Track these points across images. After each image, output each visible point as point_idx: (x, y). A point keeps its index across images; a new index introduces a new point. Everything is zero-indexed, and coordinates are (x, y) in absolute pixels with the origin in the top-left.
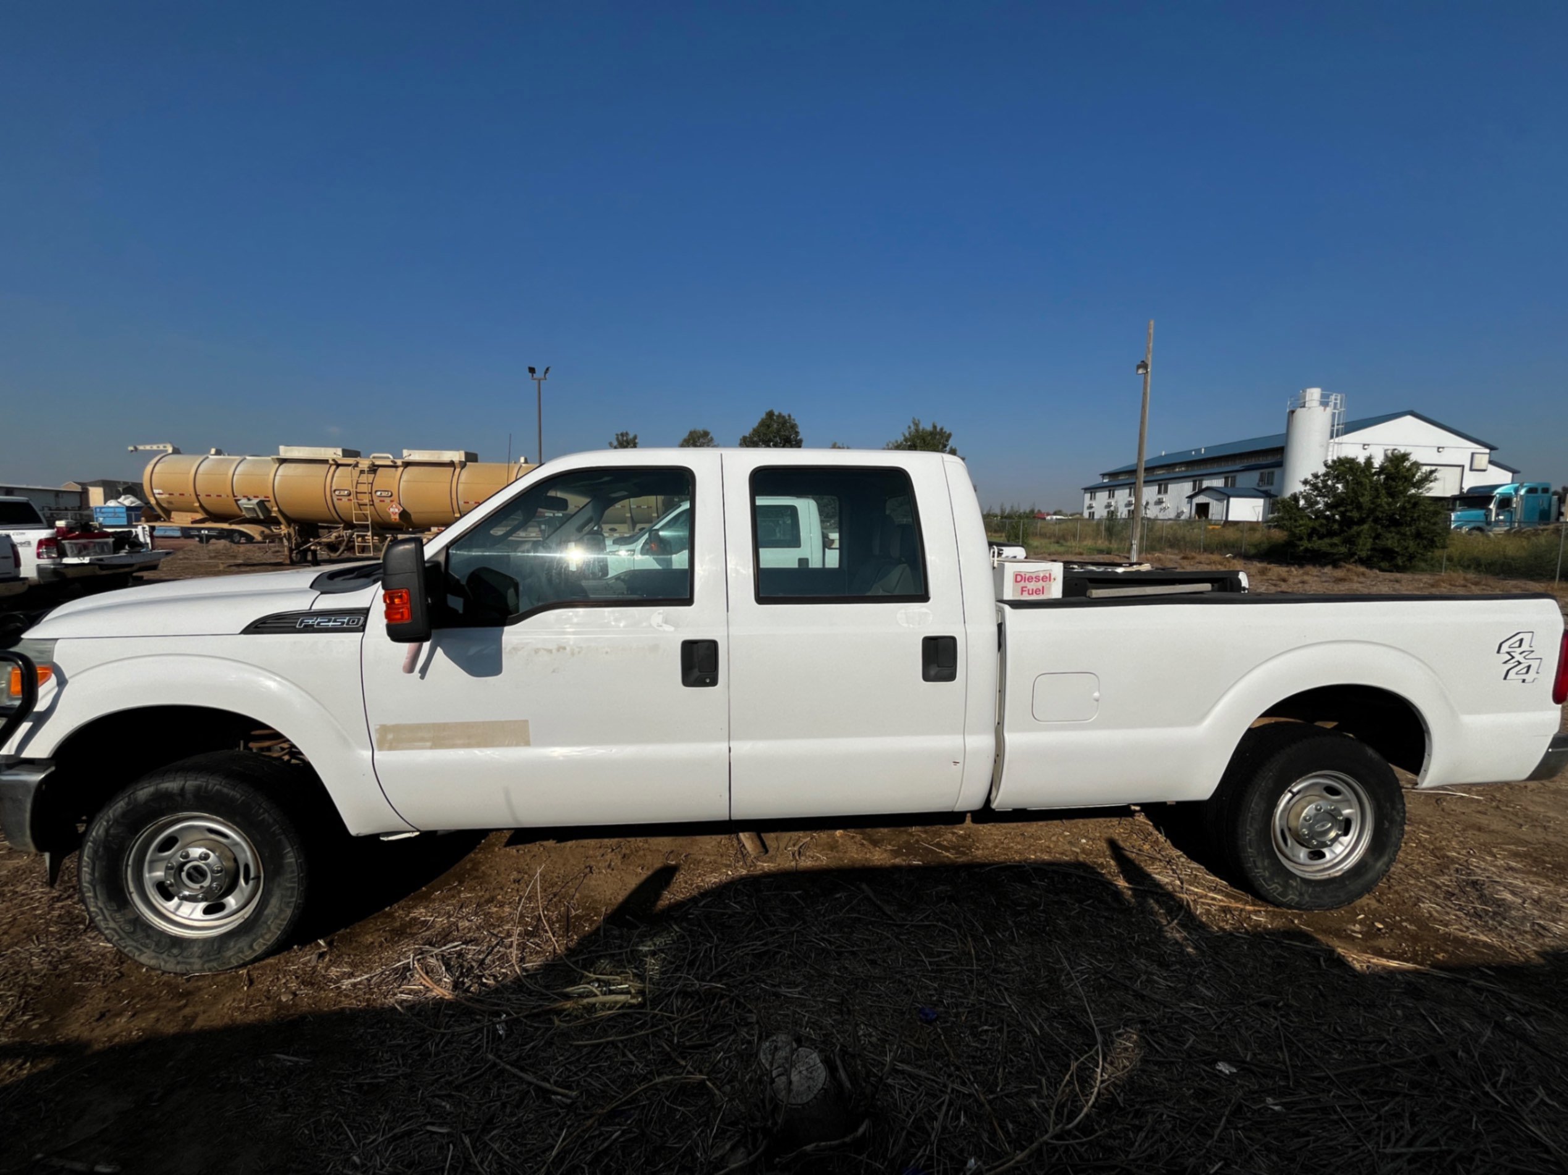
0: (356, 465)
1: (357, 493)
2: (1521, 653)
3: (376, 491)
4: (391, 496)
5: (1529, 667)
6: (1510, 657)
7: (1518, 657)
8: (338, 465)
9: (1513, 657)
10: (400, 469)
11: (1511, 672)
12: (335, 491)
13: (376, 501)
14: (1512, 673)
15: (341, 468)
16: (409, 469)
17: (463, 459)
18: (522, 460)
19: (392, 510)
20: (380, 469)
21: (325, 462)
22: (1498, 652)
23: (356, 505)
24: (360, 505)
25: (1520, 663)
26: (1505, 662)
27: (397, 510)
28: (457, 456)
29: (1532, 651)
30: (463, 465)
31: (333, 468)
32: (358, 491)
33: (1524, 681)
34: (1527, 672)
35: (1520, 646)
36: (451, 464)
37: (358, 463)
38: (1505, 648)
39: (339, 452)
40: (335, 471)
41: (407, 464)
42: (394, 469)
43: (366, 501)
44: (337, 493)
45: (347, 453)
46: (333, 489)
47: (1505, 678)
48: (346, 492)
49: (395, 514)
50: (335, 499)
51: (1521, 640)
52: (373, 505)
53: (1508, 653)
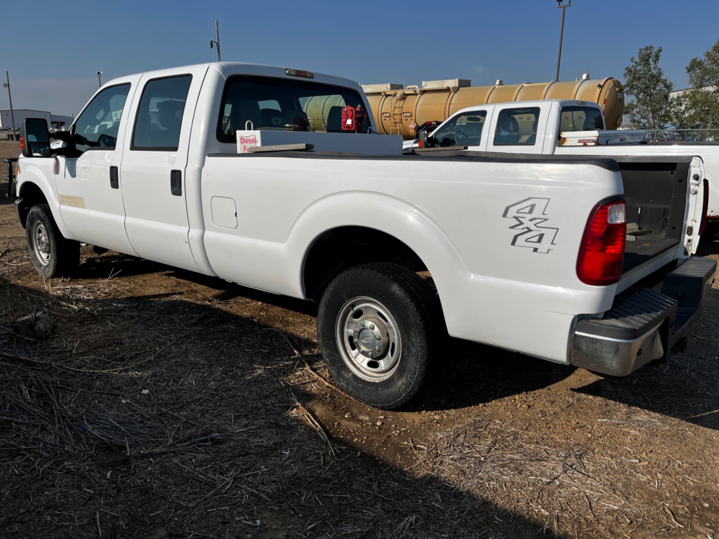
0: (395, 95)
1: (394, 114)
2: (531, 220)
3: (404, 113)
4: (411, 116)
5: (541, 236)
6: (518, 223)
7: (527, 223)
8: (387, 96)
9: (521, 223)
10: (419, 96)
11: (519, 237)
12: (383, 113)
13: (404, 119)
14: (521, 240)
15: (388, 97)
16: (425, 96)
17: (457, 86)
18: (498, 83)
19: (411, 126)
20: (408, 97)
21: (379, 94)
22: (505, 215)
23: (393, 123)
24: (395, 123)
25: (529, 230)
26: (512, 227)
27: (413, 126)
28: (452, 83)
29: (546, 220)
30: (456, 90)
31: (384, 97)
32: (395, 113)
33: (535, 250)
34: (539, 241)
35: (531, 212)
36: (448, 90)
37: (396, 93)
38: (512, 212)
39: (389, 86)
40: (384, 100)
41: (424, 92)
42: (415, 96)
43: (398, 120)
44: (384, 115)
45: (393, 87)
46: (383, 112)
47: (513, 243)
48: (388, 114)
49: (412, 128)
50: (383, 118)
51: (533, 207)
52: (401, 123)
53: (516, 218)
